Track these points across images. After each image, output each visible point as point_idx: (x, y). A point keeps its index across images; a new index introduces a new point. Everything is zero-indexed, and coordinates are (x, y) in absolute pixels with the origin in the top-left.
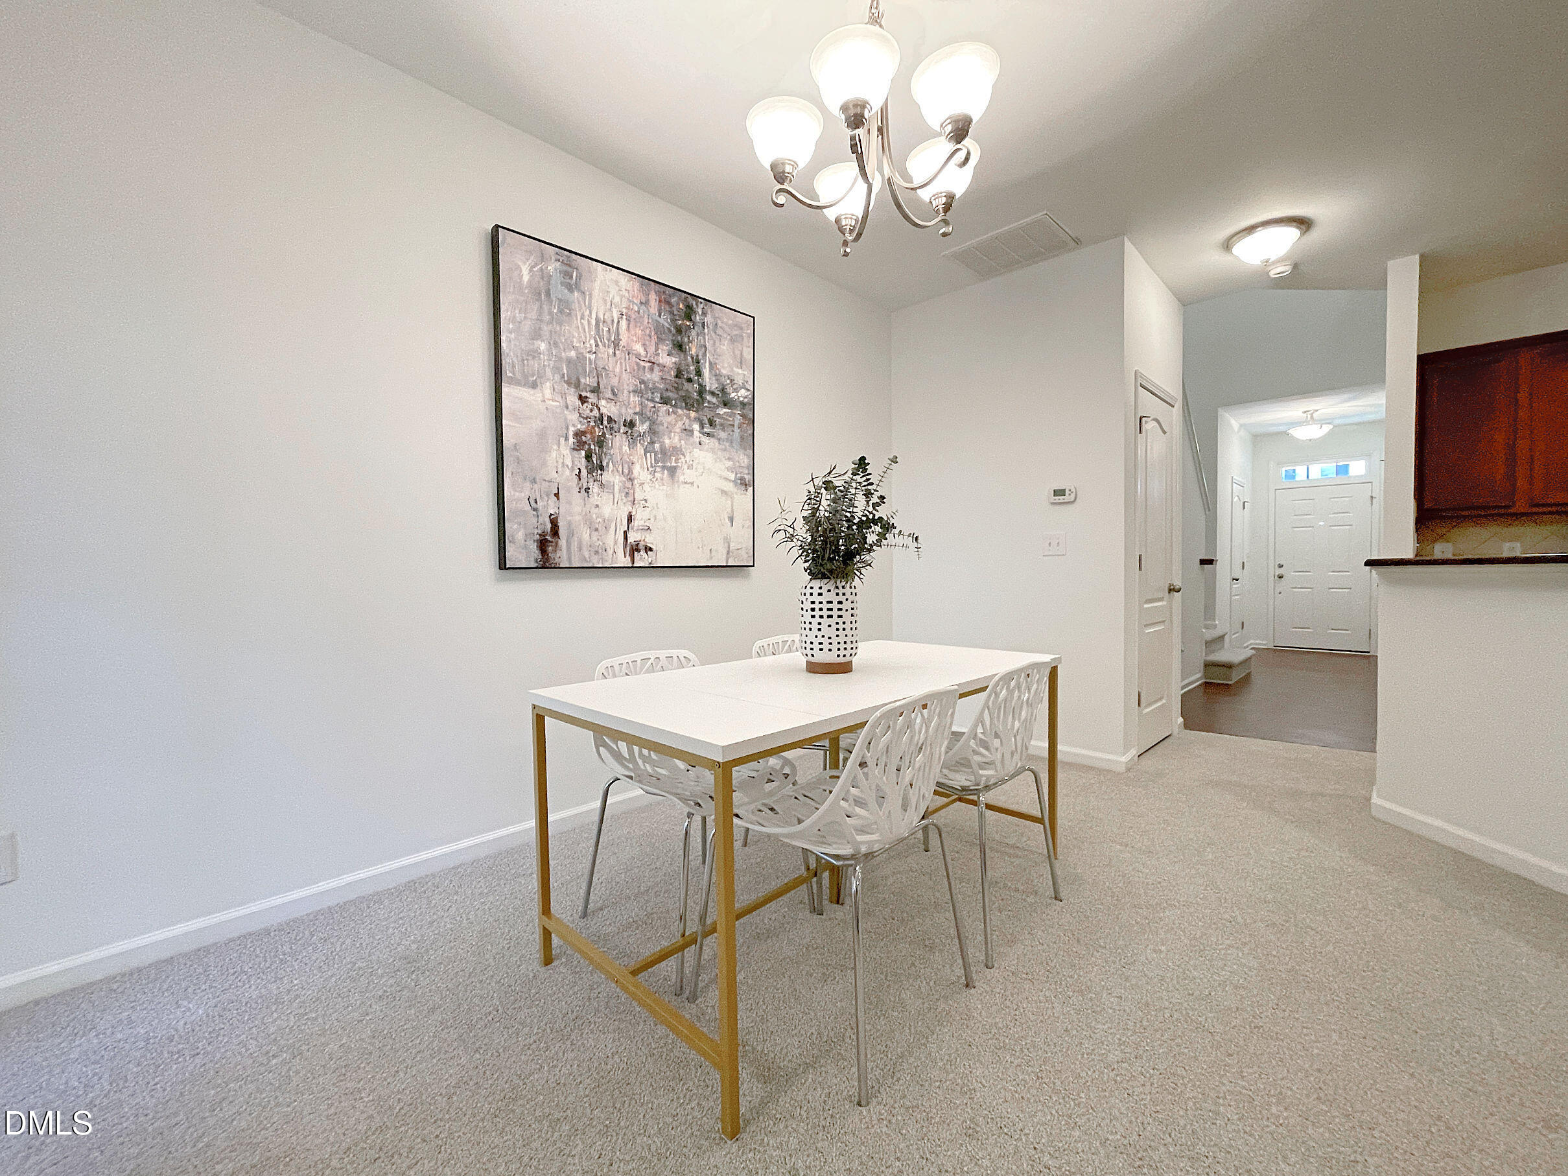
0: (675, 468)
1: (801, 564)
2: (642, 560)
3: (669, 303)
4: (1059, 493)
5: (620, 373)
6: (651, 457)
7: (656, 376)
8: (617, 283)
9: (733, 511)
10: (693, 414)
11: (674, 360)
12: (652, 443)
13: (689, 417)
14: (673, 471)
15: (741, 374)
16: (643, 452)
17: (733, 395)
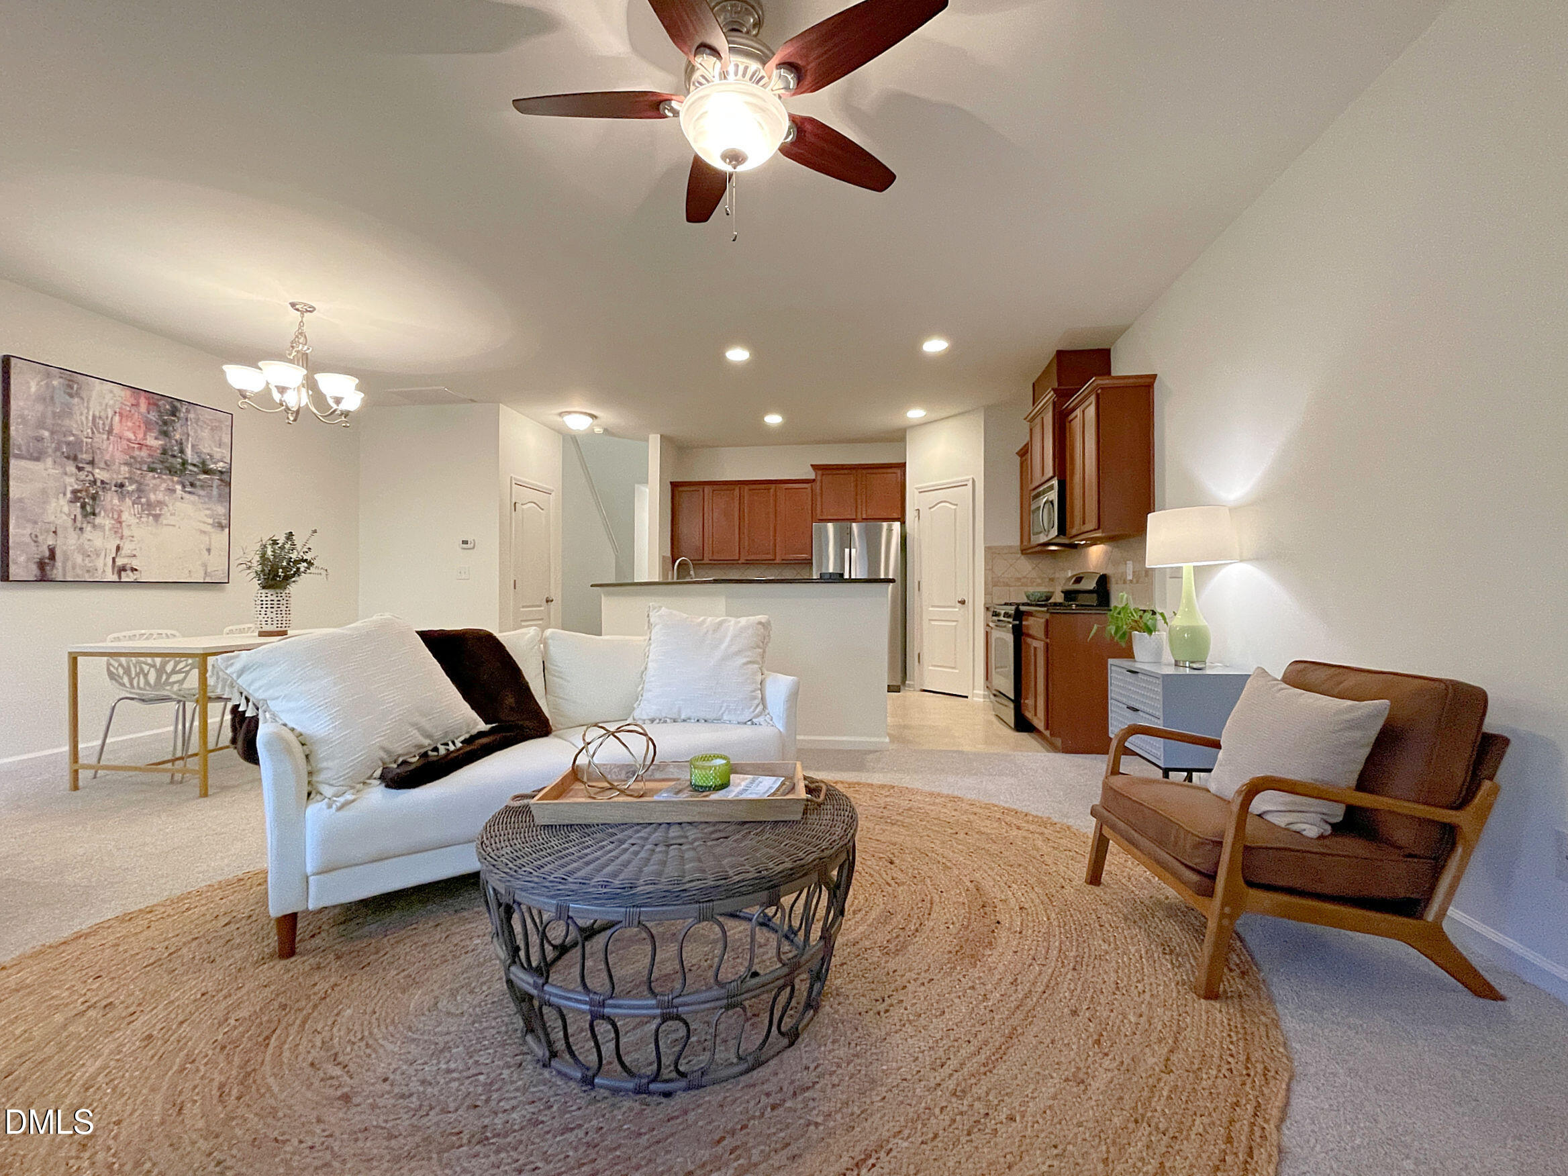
0: (159, 515)
1: (256, 582)
2: (127, 577)
3: (156, 405)
4: (465, 542)
5: (112, 450)
6: (138, 507)
7: (144, 453)
8: (111, 392)
9: (210, 545)
10: (176, 479)
11: (160, 442)
12: (139, 497)
13: (173, 481)
14: (157, 517)
15: (218, 452)
16: (131, 504)
17: (212, 466)
